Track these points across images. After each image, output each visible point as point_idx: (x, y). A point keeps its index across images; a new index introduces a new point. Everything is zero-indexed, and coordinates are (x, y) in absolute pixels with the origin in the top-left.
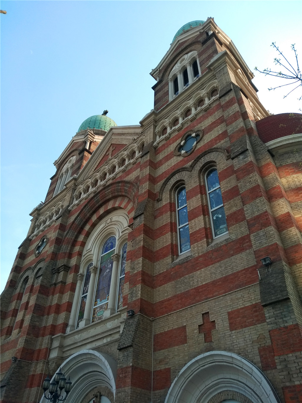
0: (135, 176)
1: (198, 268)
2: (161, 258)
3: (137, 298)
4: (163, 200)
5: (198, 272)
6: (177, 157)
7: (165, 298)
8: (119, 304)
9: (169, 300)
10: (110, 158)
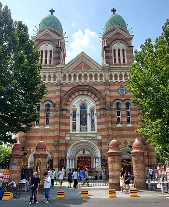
0: (100, 89)
1: (124, 130)
2: (113, 124)
3: (110, 134)
4: (113, 106)
6: (118, 93)
8: (91, 129)
9: (116, 135)
10: (83, 69)
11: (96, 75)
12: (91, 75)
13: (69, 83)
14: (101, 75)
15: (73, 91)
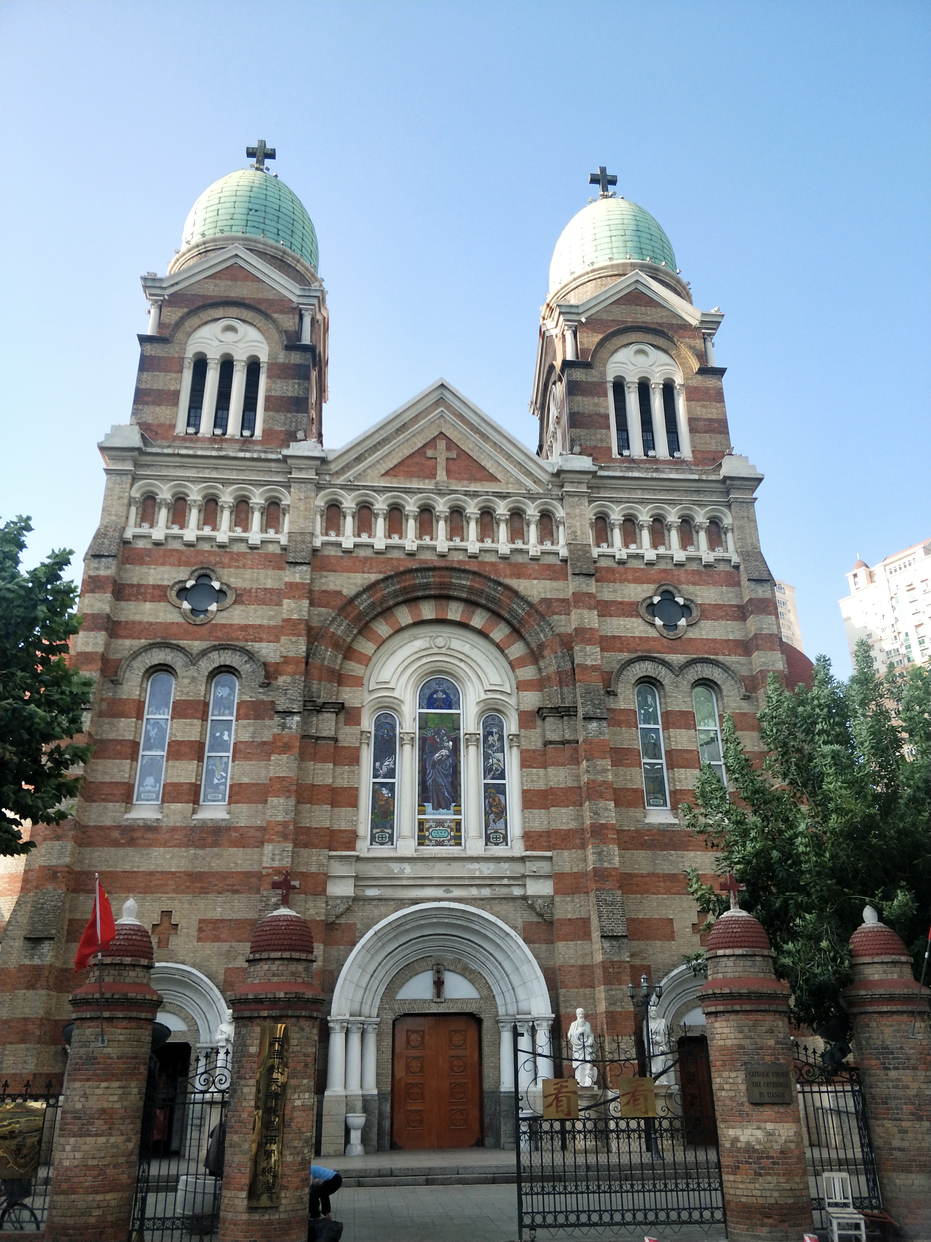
0: (540, 593)
1: (690, 848)
2: (623, 805)
3: (613, 866)
4: (621, 697)
5: (692, 854)
6: (647, 624)
7: (636, 872)
8: (489, 832)
9: (642, 876)
10: (441, 475)
11: (517, 514)
12: (487, 513)
13: (362, 553)
14: (546, 516)
15: (384, 598)
